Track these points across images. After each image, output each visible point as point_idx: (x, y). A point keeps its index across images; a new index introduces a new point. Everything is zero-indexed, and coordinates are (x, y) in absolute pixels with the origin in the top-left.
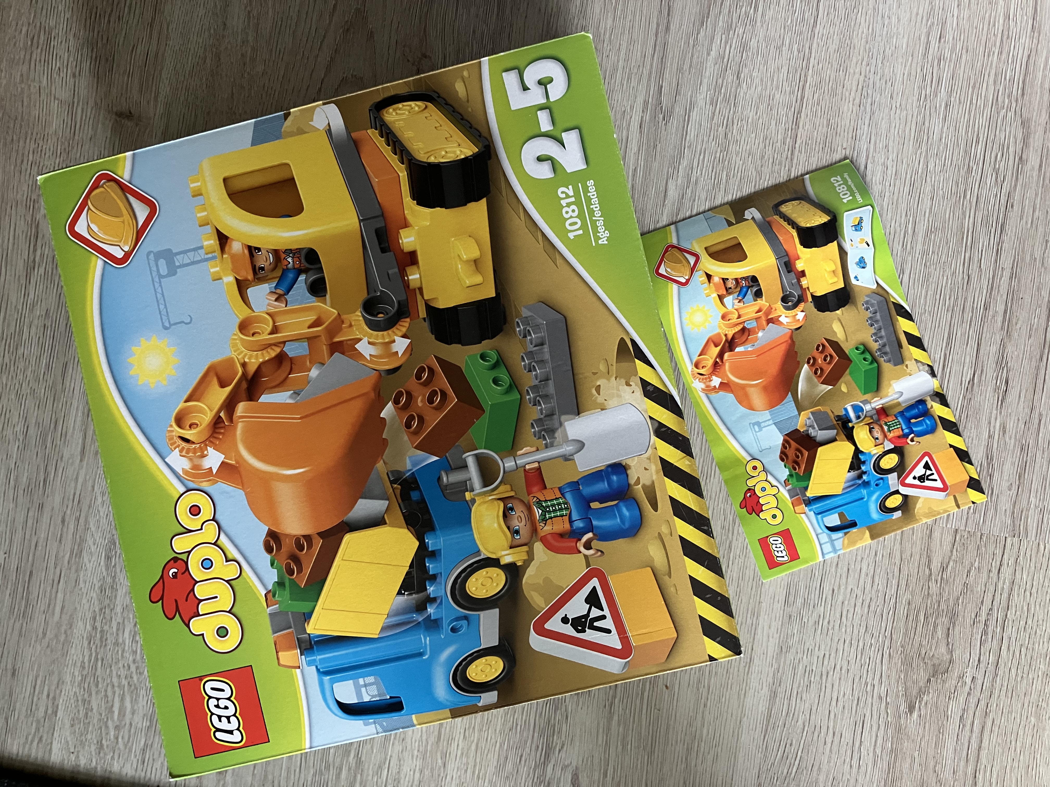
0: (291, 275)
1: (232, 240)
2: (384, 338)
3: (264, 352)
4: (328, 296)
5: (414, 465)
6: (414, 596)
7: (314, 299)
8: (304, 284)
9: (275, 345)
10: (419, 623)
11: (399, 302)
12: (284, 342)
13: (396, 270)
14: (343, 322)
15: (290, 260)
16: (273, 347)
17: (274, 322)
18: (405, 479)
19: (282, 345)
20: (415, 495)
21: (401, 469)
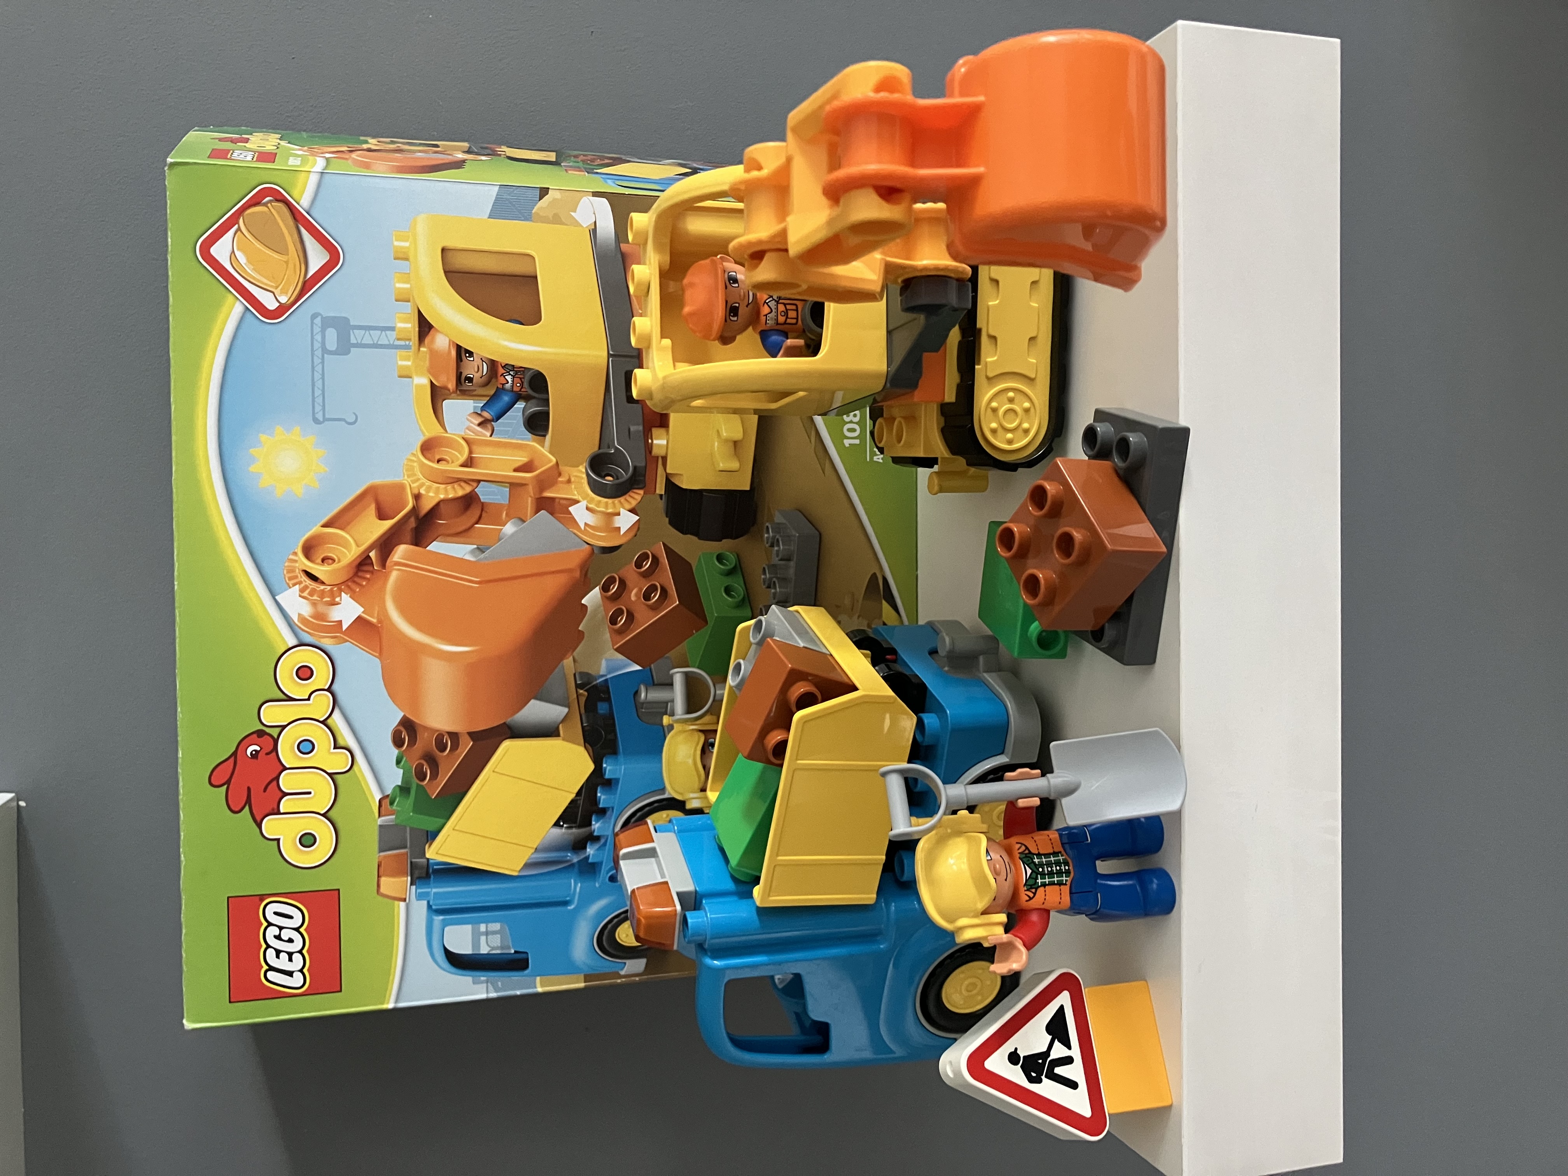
0: (506, 399)
1: (437, 331)
2: (606, 506)
3: (449, 487)
4: (548, 437)
5: (610, 671)
6: (574, 830)
7: (530, 436)
8: (521, 414)
9: (467, 481)
10: (573, 865)
11: (635, 468)
12: (479, 481)
13: (641, 428)
14: (560, 475)
15: (509, 378)
16: (463, 484)
17: (471, 452)
18: (595, 686)
19: (475, 484)
20: (602, 708)
21: (592, 672)
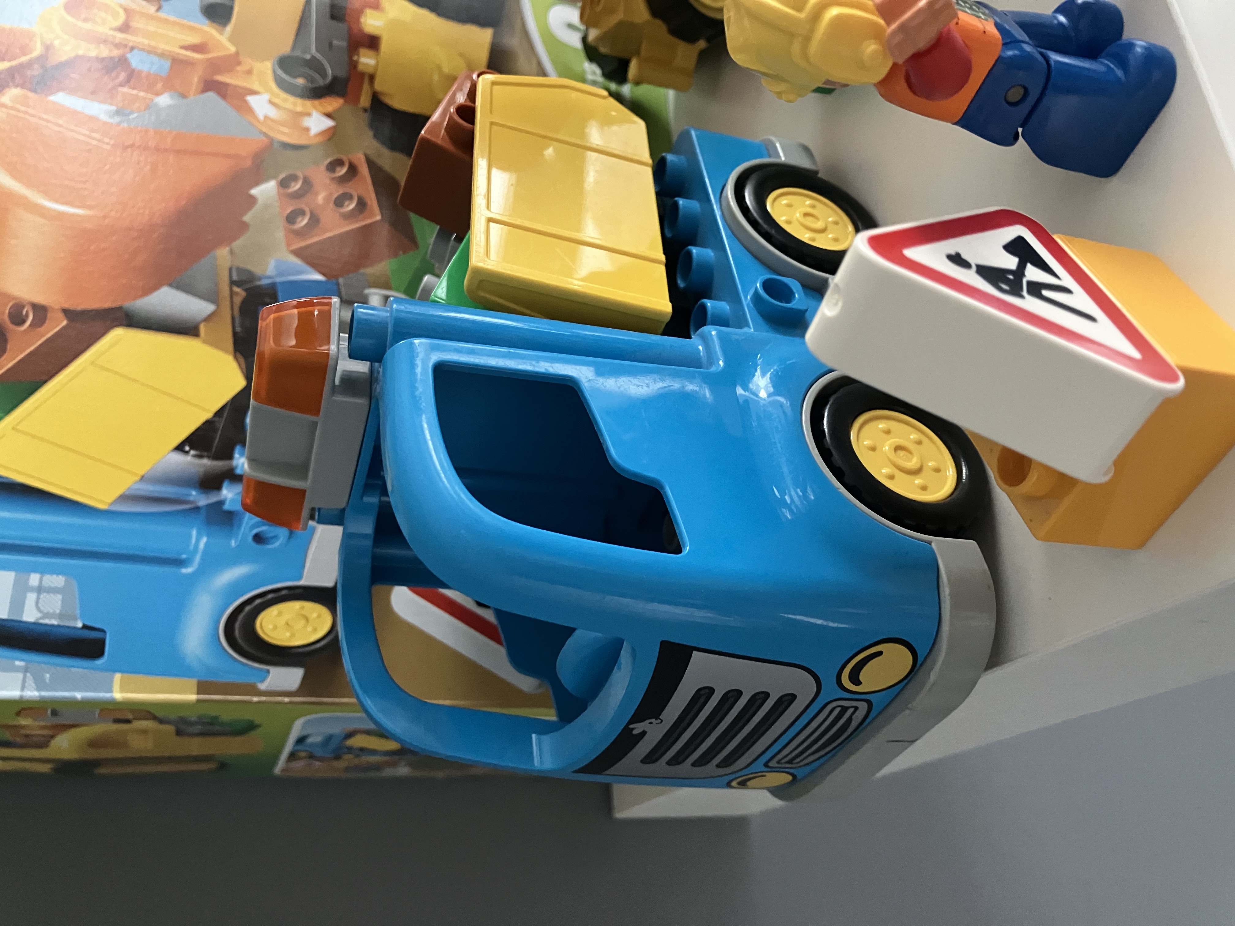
2: (295, 106)
3: (93, 46)
5: (281, 274)
6: (205, 461)
10: (197, 509)
11: (335, 77)
12: (133, 48)
13: (346, 44)
16: (111, 47)
17: (128, 20)
19: (127, 50)
21: (257, 270)
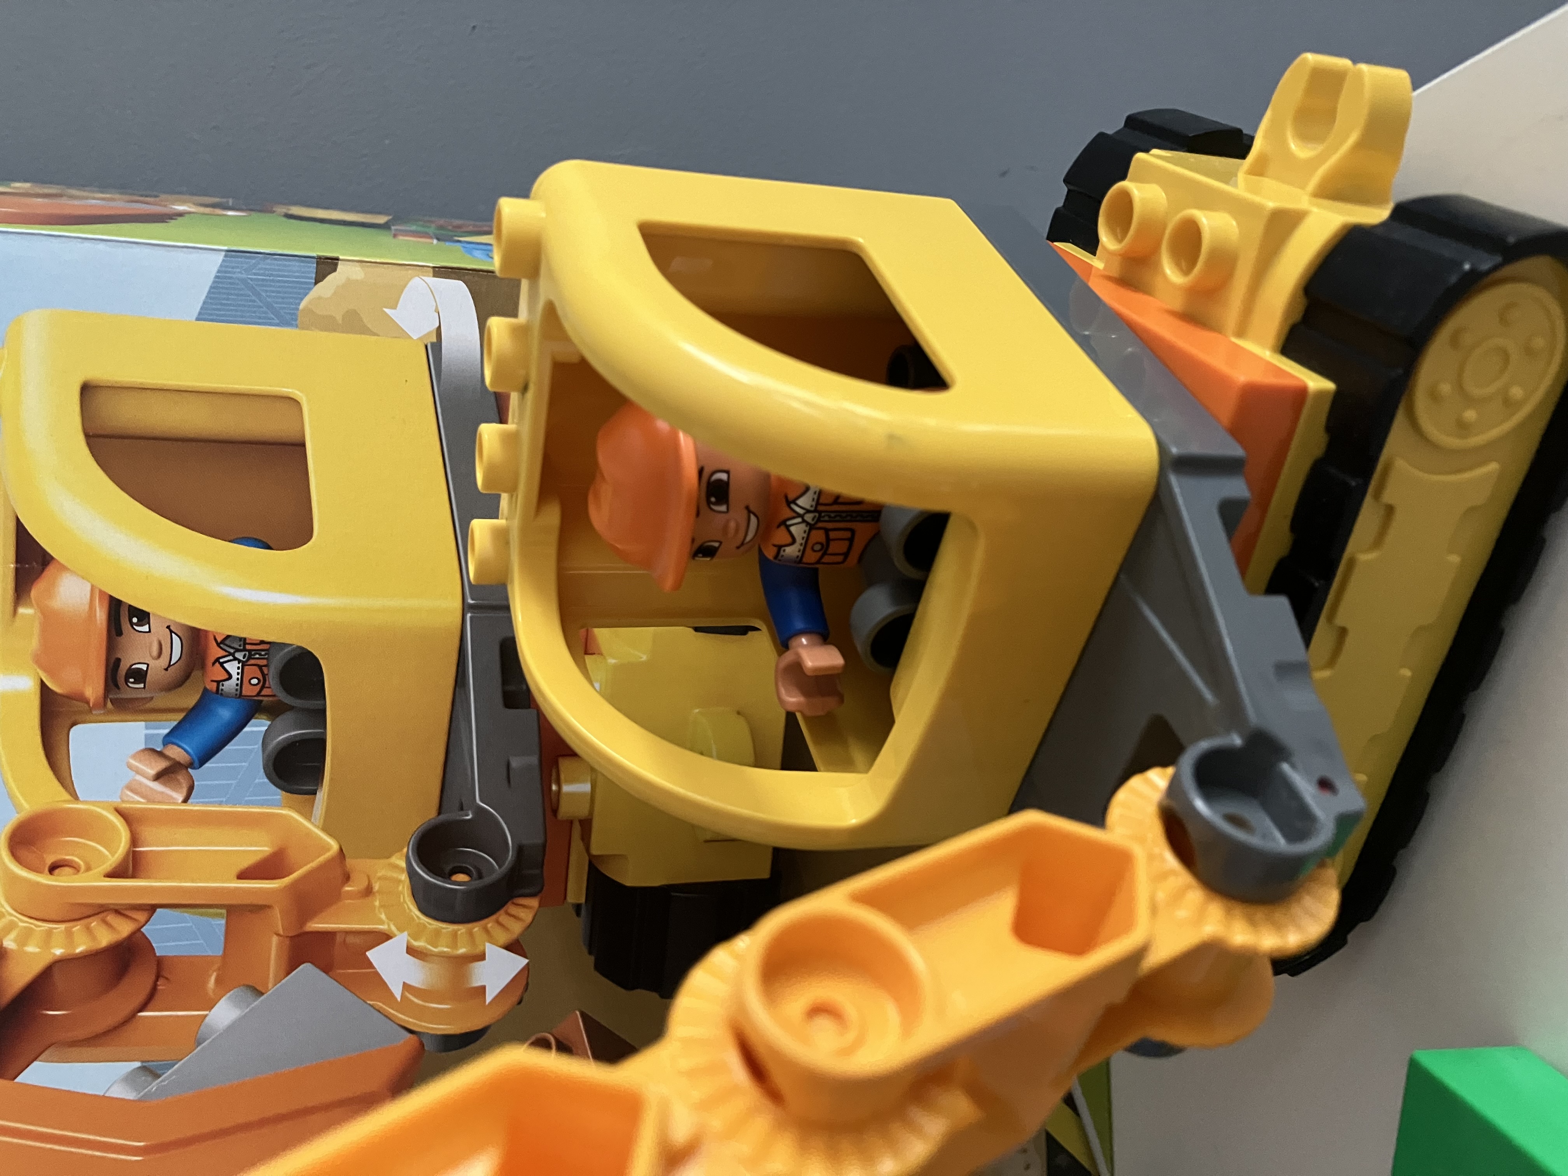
0: (225, 714)
1: (63, 568)
2: (454, 944)
3: (77, 928)
4: (322, 795)
7: (279, 795)
8: (258, 746)
9: (118, 911)
11: (520, 850)
12: (152, 909)
13: (534, 760)
14: (347, 878)
15: (233, 668)
16: (111, 918)
17: (134, 841)
19: (141, 917)
